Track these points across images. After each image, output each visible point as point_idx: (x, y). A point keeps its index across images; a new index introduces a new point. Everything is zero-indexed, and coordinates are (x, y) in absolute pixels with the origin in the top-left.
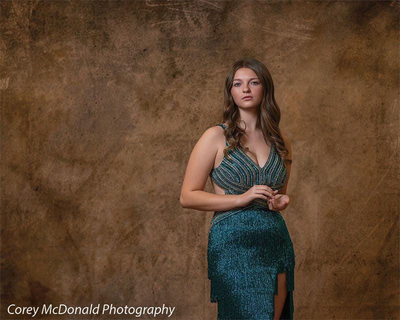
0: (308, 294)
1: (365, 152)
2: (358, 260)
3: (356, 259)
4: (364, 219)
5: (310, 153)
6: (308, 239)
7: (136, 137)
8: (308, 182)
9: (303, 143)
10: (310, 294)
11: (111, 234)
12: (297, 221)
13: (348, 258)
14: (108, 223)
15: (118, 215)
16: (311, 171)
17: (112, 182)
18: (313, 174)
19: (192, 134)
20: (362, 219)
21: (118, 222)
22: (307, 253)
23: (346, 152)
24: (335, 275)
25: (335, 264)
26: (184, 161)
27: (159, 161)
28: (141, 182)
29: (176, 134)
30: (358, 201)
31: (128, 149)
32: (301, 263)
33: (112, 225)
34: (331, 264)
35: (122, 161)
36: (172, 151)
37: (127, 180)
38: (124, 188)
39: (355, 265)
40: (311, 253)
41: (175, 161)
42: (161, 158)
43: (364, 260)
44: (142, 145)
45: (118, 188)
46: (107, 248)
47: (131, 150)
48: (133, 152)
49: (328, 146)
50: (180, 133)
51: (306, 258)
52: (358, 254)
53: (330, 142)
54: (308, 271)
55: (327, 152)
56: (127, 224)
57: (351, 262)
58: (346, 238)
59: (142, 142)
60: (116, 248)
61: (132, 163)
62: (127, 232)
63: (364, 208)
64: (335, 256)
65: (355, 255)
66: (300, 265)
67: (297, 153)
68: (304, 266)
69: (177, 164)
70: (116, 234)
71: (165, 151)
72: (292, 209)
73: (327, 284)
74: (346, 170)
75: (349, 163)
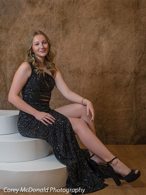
0: (102, 87)
1: (129, 23)
2: (125, 72)
3: (124, 72)
4: (128, 53)
5: (104, 23)
6: (103, 63)
7: (25, 16)
8: (103, 37)
9: (101, 19)
10: (103, 87)
11: (14, 60)
12: (98, 54)
13: (121, 71)
14: (13, 55)
15: (17, 52)
16: (104, 32)
17: (15, 37)
18: (106, 33)
19: (50, 15)
20: (128, 54)
21: (17, 55)
22: (102, 69)
23: (120, 23)
24: (115, 79)
25: (115, 74)
26: (47, 27)
27: (35, 28)
28: (27, 37)
29: (43, 15)
30: (126, 45)
31: (22, 22)
32: (99, 73)
33: (14, 57)
34: (113, 74)
35: (19, 27)
36: (41, 22)
37: (21, 36)
38: (20, 40)
39: (124, 75)
40: (104, 69)
41: (43, 27)
42: (36, 26)
43: (128, 72)
44: (28, 20)
45: (17, 40)
46: (13, 67)
47: (23, 23)
48: (24, 23)
49: (112, 20)
50: (45, 14)
51: (102, 71)
52: (125, 69)
53: (113, 18)
54: (103, 77)
55: (112, 23)
56: (21, 56)
57: (122, 73)
58: (120, 62)
59: (28, 19)
60: (17, 67)
61: (23, 28)
62: (21, 60)
63: (129, 48)
64: (115, 70)
65: (124, 70)
66: (99, 74)
67: (98, 23)
68: (101, 75)
69: (44, 29)
70: (17, 61)
71: (38, 23)
72: (96, 49)
73: (111, 83)
74: (121, 31)
75: (122, 28)
